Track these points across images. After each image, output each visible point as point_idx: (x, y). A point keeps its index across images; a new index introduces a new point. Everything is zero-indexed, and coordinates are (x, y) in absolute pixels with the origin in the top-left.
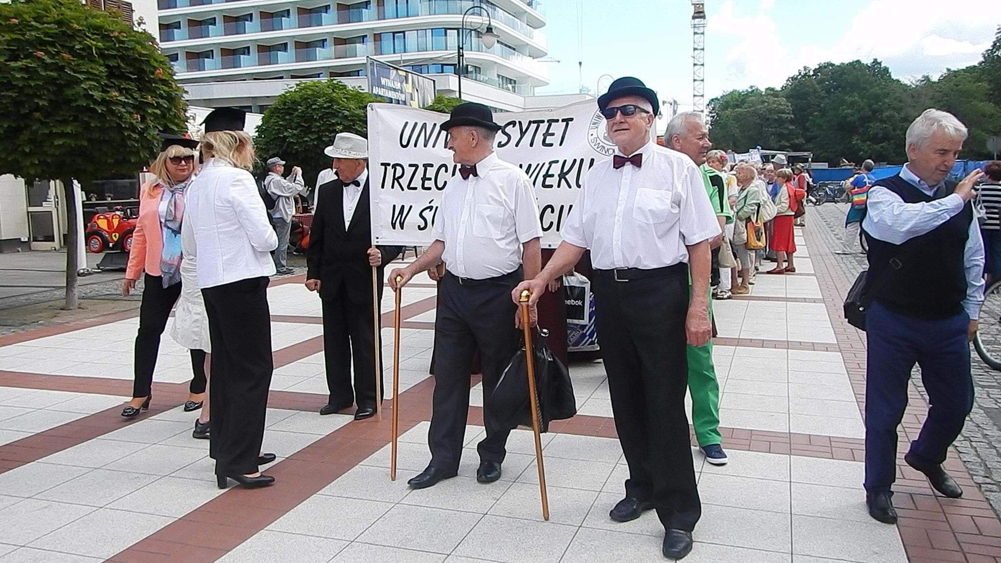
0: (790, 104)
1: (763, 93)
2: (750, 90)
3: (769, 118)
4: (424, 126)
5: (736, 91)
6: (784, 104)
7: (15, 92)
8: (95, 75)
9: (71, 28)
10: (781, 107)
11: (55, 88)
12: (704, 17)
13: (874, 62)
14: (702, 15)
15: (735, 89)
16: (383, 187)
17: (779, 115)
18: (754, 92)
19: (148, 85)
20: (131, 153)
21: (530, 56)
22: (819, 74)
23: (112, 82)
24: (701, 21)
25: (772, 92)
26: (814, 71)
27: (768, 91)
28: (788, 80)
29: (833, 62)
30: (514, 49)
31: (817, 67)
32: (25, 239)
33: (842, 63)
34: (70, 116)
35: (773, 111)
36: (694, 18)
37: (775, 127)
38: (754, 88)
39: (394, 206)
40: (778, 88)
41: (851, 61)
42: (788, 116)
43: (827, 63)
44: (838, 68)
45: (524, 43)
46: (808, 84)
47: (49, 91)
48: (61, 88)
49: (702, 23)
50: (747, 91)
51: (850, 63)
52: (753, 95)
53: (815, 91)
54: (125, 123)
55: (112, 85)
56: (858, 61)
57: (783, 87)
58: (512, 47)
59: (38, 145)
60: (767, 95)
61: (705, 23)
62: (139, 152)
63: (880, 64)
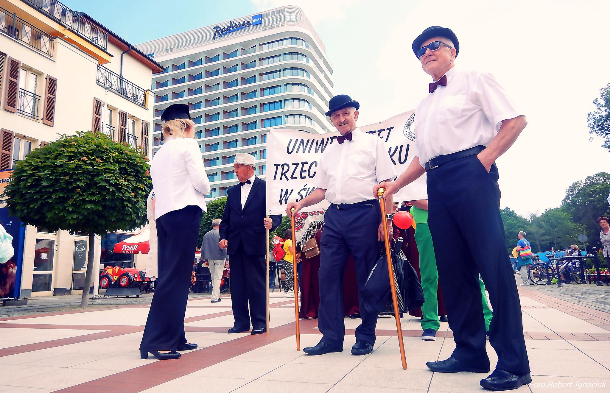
4: (302, 141)
7: (68, 177)
8: (113, 170)
9: (103, 148)
11: (90, 177)
16: (275, 179)
19: (141, 179)
20: (127, 215)
23: (121, 176)
32: (68, 288)
34: (96, 192)
39: (282, 190)
47: (86, 178)
48: (93, 176)
54: (126, 197)
55: (121, 177)
59: (77, 207)
62: (131, 215)
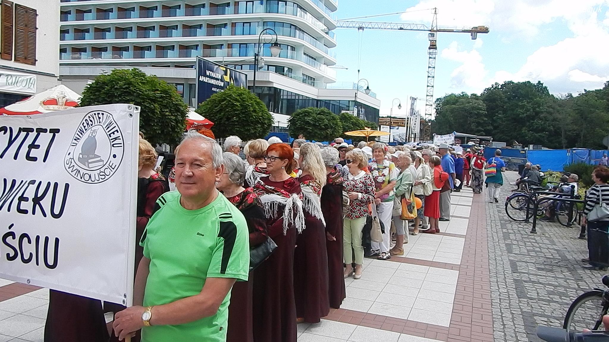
0: (485, 105)
1: (469, 97)
2: (462, 94)
3: (471, 113)
5: (453, 94)
6: (482, 105)
10: (480, 106)
12: (436, 48)
13: (538, 83)
14: (435, 47)
15: (453, 93)
17: (478, 111)
18: (464, 96)
21: (324, 64)
22: (504, 88)
24: (434, 51)
25: (475, 97)
26: (501, 86)
27: (472, 96)
28: (485, 90)
29: (513, 81)
30: (315, 59)
31: (504, 83)
33: (519, 82)
35: (474, 109)
36: (430, 48)
37: (475, 118)
38: (464, 94)
40: (479, 95)
41: (524, 82)
42: (483, 112)
43: (510, 82)
44: (516, 85)
45: (321, 56)
46: (497, 93)
49: (435, 52)
50: (460, 95)
51: (523, 82)
52: (463, 97)
53: (501, 98)
56: (529, 82)
57: (482, 94)
58: (313, 58)
60: (471, 98)
61: (436, 52)
63: (542, 84)
